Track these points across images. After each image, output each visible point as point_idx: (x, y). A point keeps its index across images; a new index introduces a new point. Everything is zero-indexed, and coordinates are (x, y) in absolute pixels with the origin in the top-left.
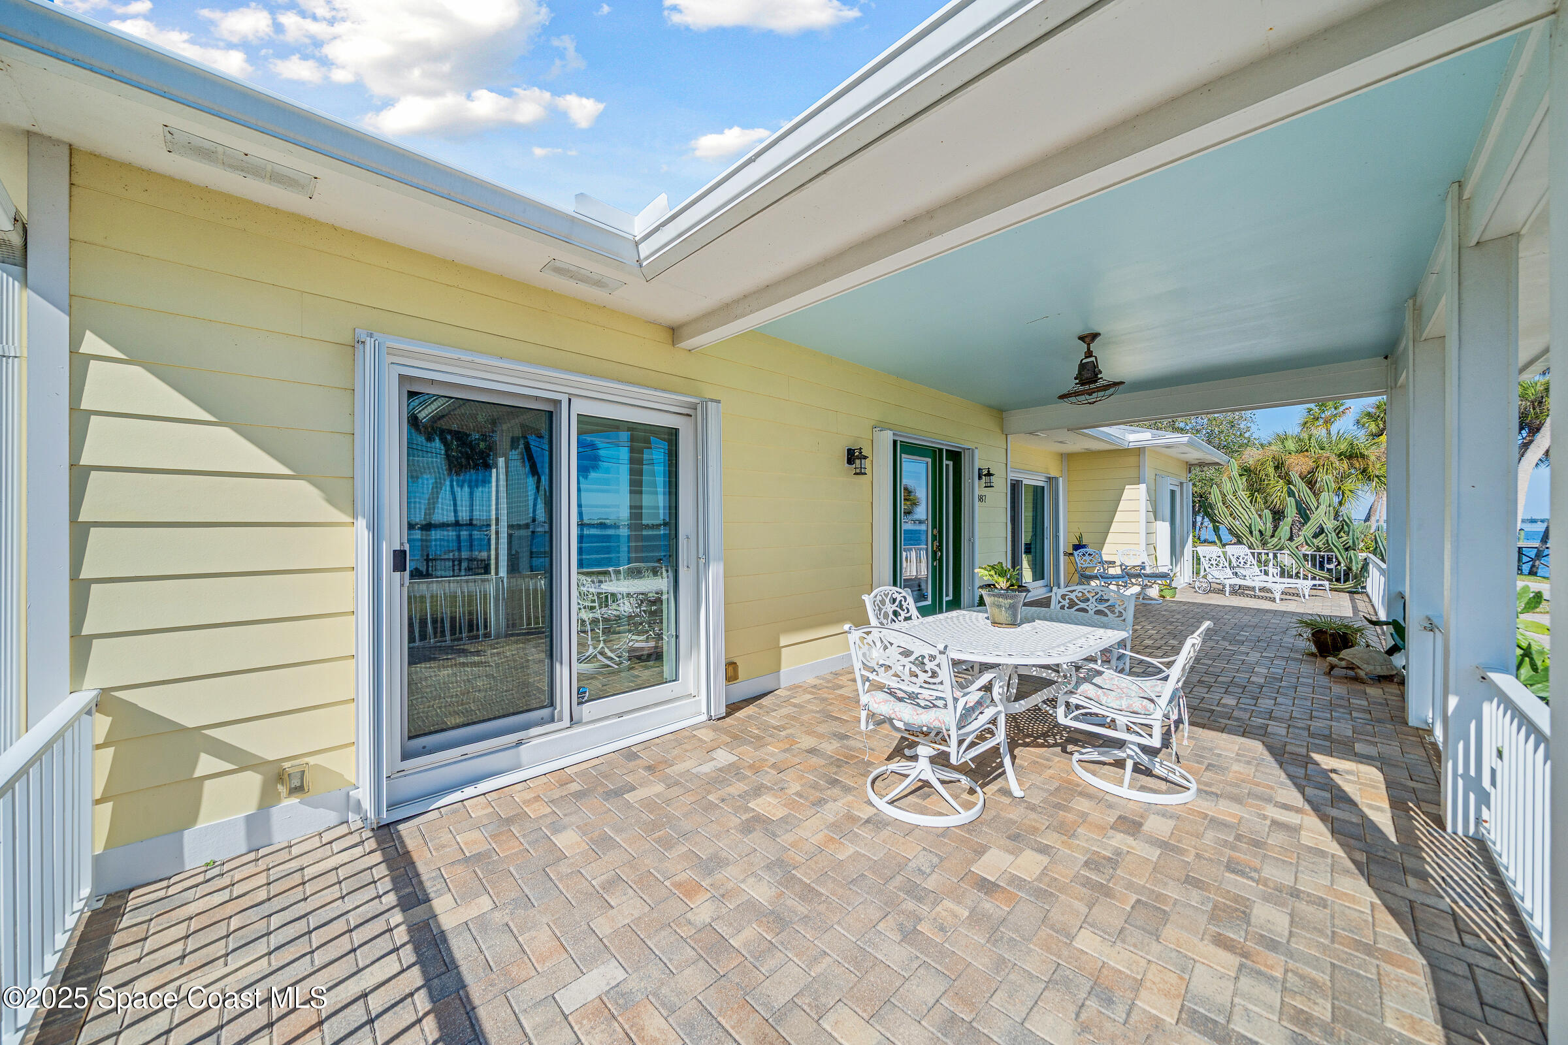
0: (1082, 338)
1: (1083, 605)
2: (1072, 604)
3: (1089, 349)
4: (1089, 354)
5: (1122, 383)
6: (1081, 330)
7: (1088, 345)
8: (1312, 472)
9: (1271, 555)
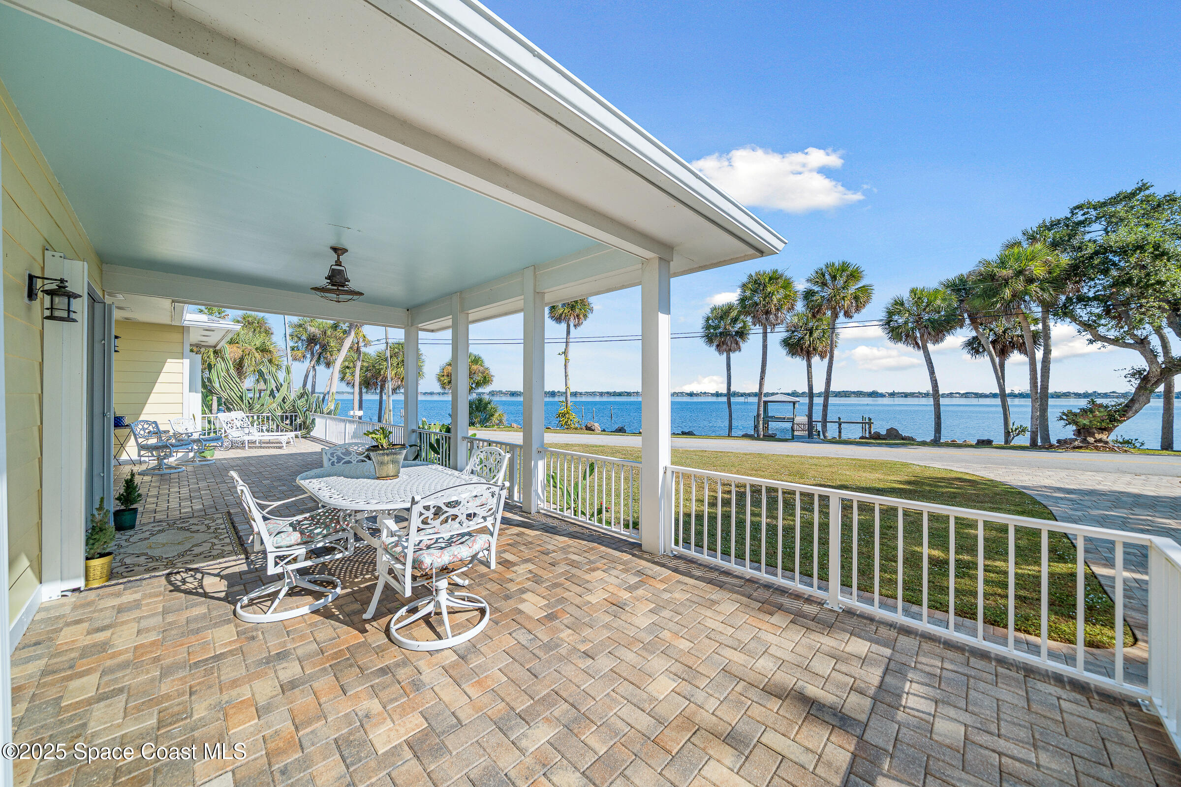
0: (335, 249)
1: (347, 459)
2: (339, 459)
3: (338, 259)
4: (338, 263)
5: (361, 294)
6: (333, 242)
7: (338, 256)
8: (242, 359)
9: (255, 418)
